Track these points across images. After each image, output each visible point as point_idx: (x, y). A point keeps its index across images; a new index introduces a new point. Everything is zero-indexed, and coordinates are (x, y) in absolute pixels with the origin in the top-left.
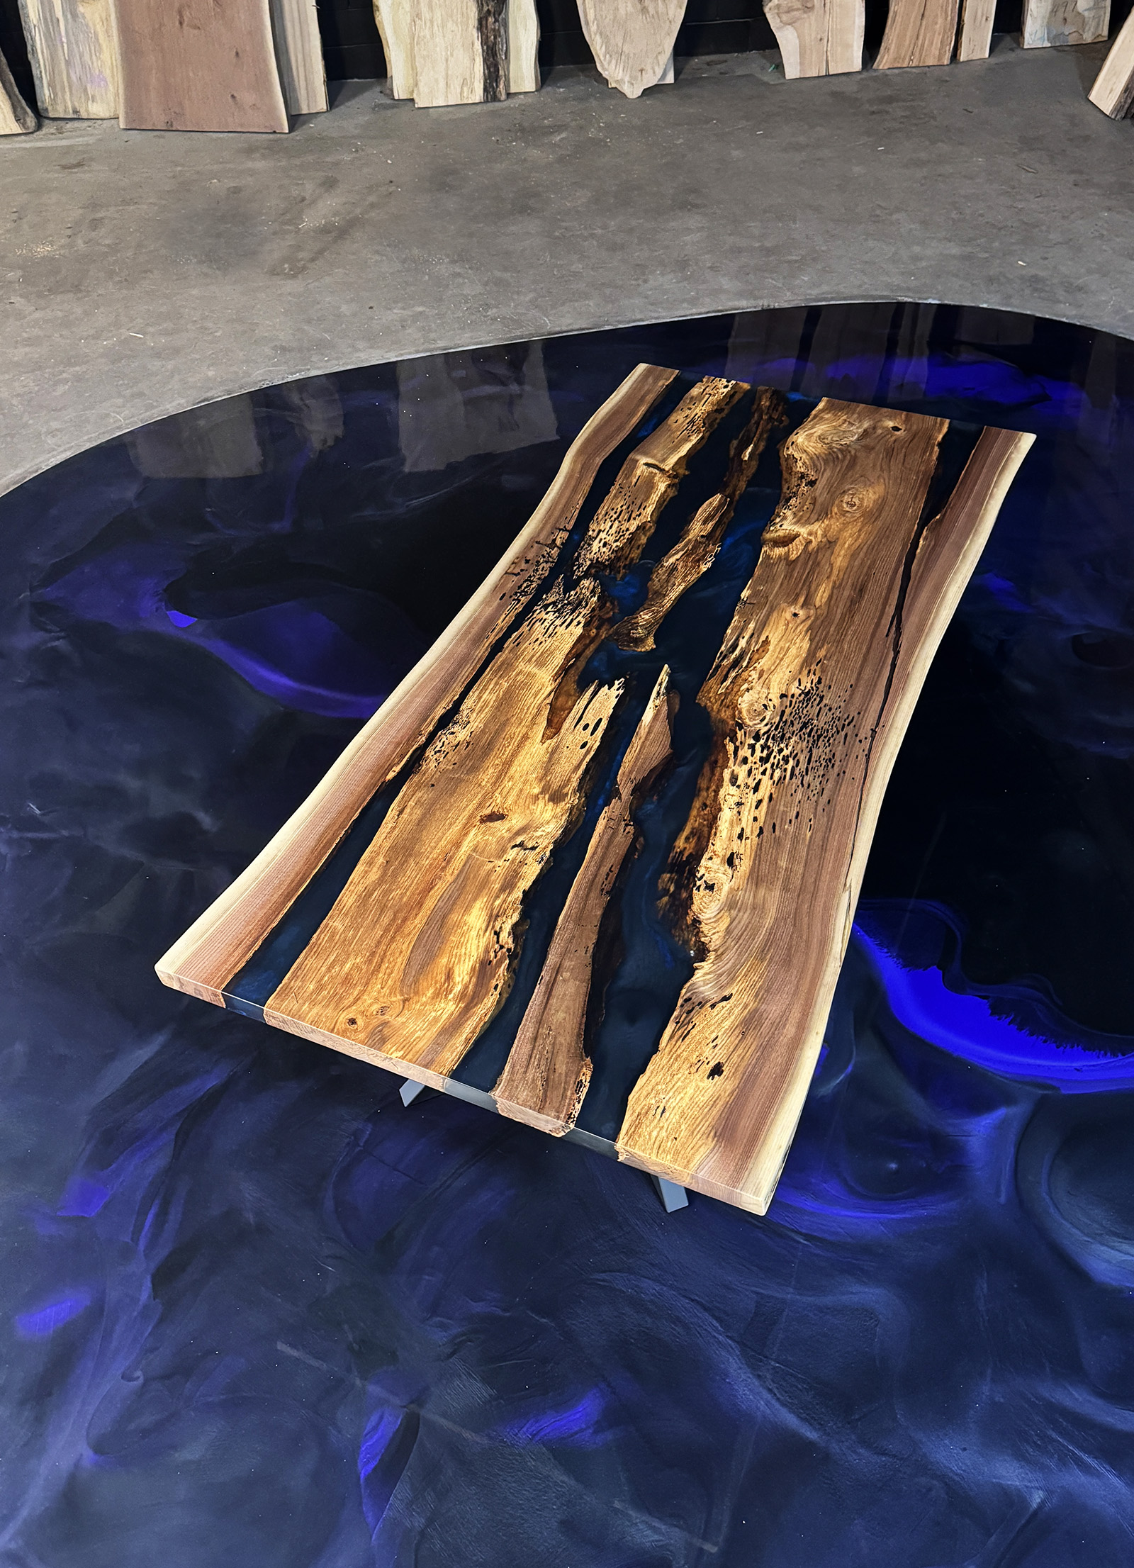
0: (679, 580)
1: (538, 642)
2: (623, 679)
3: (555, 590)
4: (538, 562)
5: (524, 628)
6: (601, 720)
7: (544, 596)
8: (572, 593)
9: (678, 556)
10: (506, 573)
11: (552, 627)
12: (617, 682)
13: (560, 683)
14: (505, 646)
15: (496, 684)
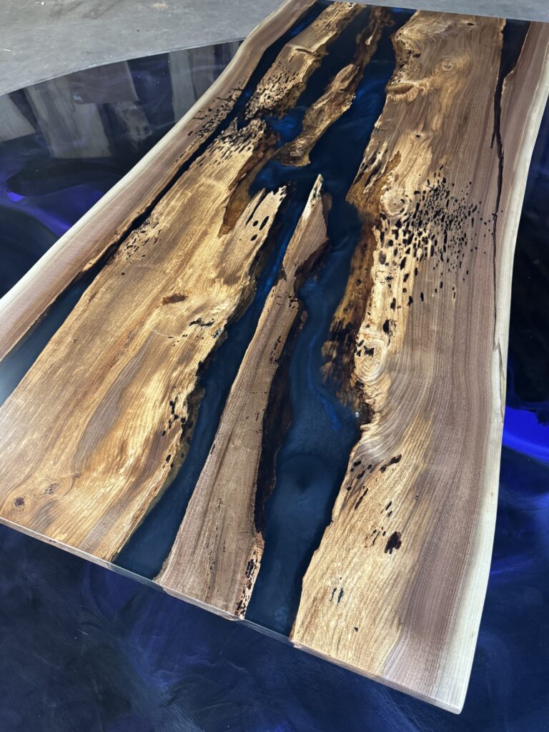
0: (326, 117)
1: (217, 163)
2: (285, 187)
3: (231, 127)
4: (218, 110)
5: (207, 153)
6: (267, 218)
7: (222, 132)
8: (244, 129)
9: (324, 102)
10: (194, 118)
11: (228, 152)
12: (280, 189)
13: (235, 191)
14: (191, 167)
15: (182, 194)
